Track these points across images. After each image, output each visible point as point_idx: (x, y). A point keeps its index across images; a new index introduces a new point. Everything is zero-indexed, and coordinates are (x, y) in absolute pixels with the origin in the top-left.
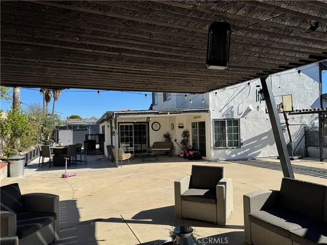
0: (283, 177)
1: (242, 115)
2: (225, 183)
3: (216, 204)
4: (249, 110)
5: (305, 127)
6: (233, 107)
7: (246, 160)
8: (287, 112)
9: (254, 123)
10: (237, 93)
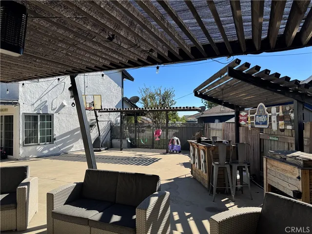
0: (87, 168)
1: (56, 110)
2: (28, 184)
3: (16, 208)
4: (62, 106)
5: (111, 123)
6: (46, 101)
7: (58, 155)
8: (97, 110)
9: (68, 119)
10: (51, 87)
